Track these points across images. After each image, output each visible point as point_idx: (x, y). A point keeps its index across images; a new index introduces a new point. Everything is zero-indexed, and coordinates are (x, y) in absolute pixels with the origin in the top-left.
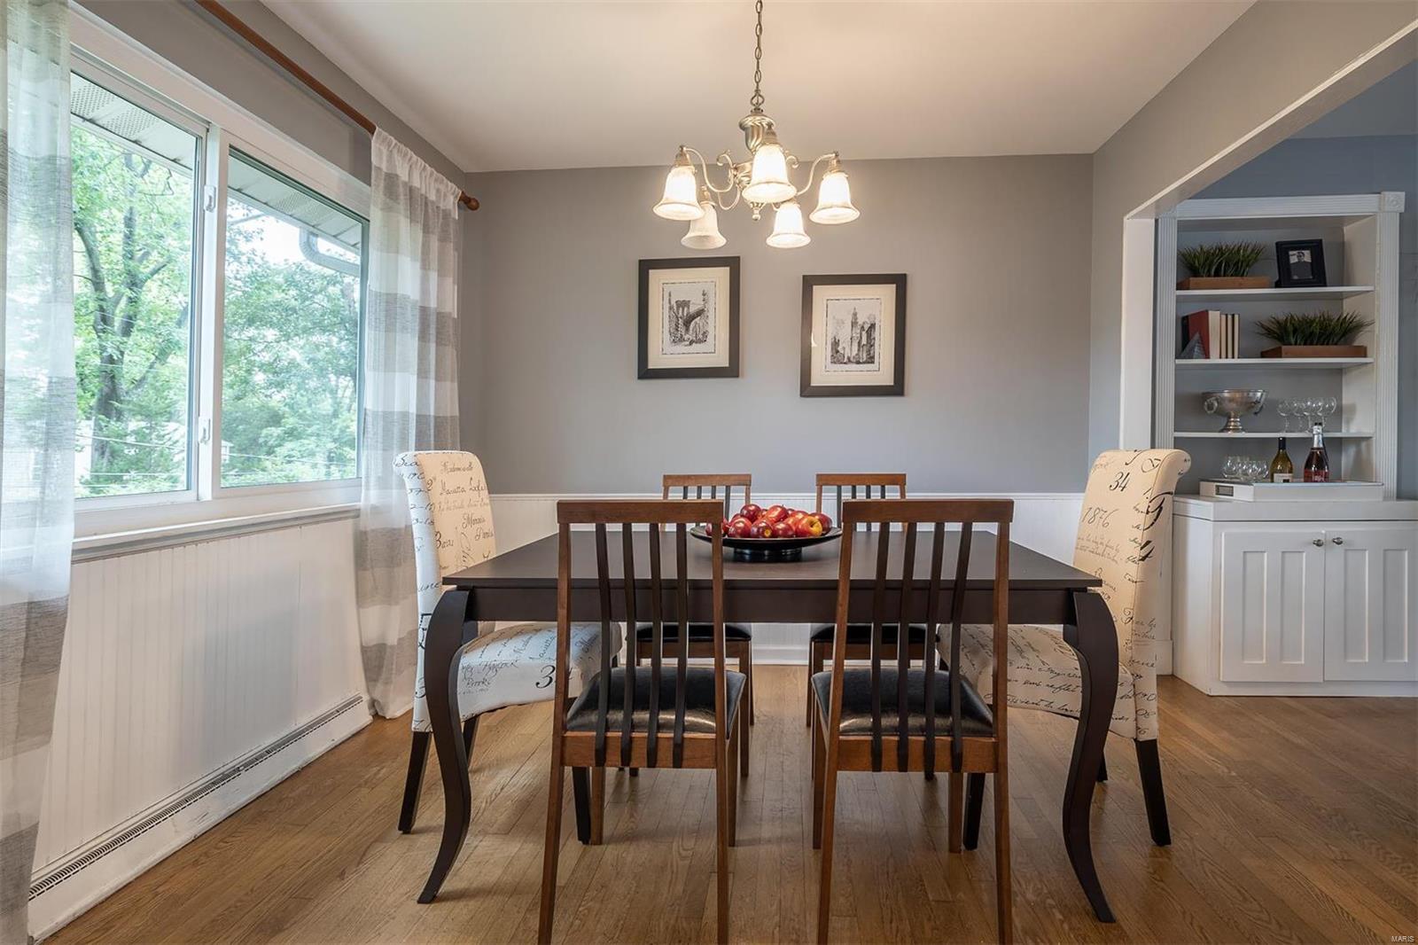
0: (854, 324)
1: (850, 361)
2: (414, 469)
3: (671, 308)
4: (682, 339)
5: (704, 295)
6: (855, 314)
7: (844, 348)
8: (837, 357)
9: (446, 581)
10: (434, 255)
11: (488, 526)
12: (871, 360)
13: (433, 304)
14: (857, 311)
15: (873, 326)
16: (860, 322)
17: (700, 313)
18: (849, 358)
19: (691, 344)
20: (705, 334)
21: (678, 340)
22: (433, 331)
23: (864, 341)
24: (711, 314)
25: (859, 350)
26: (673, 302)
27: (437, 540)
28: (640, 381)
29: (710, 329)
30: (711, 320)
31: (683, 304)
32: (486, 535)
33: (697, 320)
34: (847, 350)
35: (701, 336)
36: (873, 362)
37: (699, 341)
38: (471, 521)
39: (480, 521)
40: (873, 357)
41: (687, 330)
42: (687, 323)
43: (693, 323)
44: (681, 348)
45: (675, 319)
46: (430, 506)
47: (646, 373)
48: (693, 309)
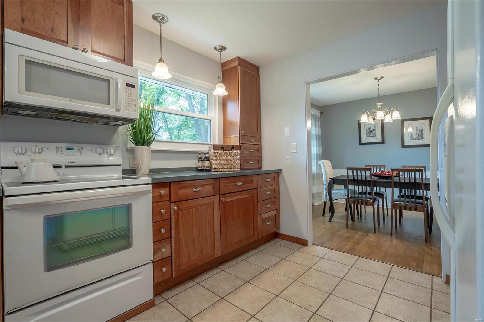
0: (417, 130)
1: (416, 139)
2: (322, 163)
3: (366, 129)
4: (369, 136)
5: (375, 126)
6: (417, 128)
7: (414, 136)
8: (412, 138)
9: (330, 178)
10: (317, 124)
11: (332, 173)
12: (422, 138)
13: (317, 134)
14: (417, 127)
15: (423, 130)
16: (419, 129)
17: (374, 130)
18: (416, 138)
19: (372, 137)
20: (375, 135)
21: (368, 136)
22: (317, 139)
23: (420, 134)
24: (377, 130)
25: (419, 136)
26: (367, 128)
27: (326, 174)
28: (360, 146)
29: (377, 133)
30: (377, 132)
31: (370, 128)
32: (332, 174)
33: (373, 131)
34: (415, 136)
35: (374, 135)
36: (423, 139)
37: (374, 136)
38: (330, 172)
39: (331, 172)
40: (423, 138)
41: (371, 134)
42: (371, 133)
43: (372, 133)
44: (369, 138)
45: (367, 132)
46: (325, 169)
47: (361, 144)
48: (372, 129)
